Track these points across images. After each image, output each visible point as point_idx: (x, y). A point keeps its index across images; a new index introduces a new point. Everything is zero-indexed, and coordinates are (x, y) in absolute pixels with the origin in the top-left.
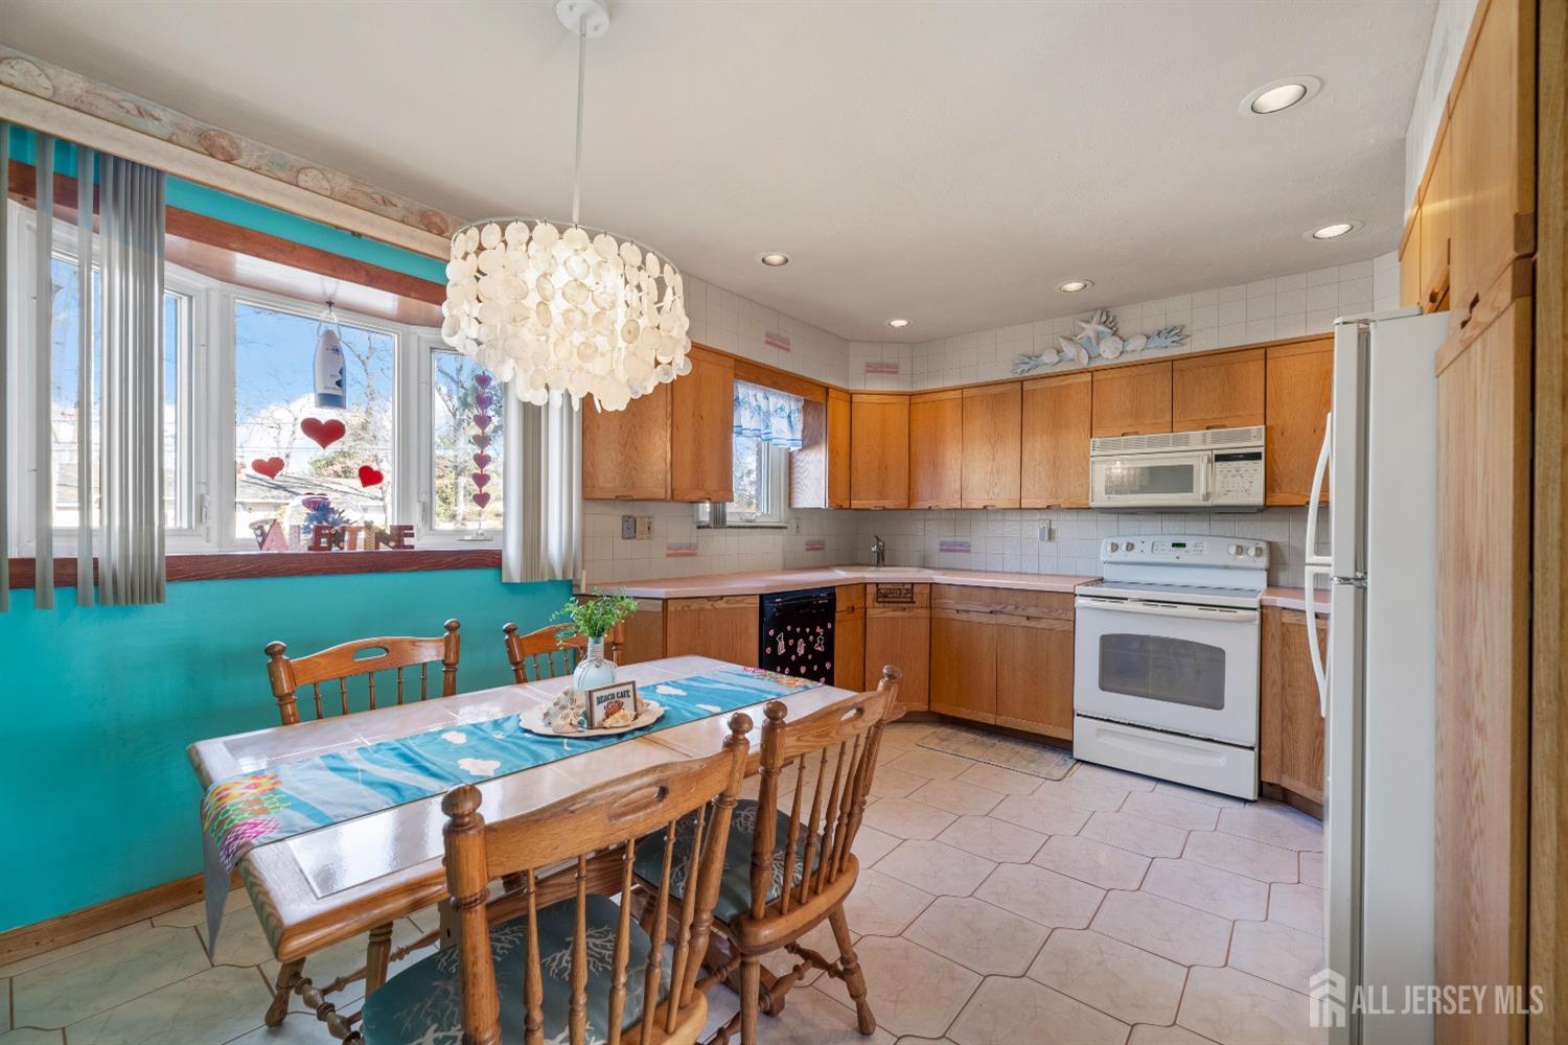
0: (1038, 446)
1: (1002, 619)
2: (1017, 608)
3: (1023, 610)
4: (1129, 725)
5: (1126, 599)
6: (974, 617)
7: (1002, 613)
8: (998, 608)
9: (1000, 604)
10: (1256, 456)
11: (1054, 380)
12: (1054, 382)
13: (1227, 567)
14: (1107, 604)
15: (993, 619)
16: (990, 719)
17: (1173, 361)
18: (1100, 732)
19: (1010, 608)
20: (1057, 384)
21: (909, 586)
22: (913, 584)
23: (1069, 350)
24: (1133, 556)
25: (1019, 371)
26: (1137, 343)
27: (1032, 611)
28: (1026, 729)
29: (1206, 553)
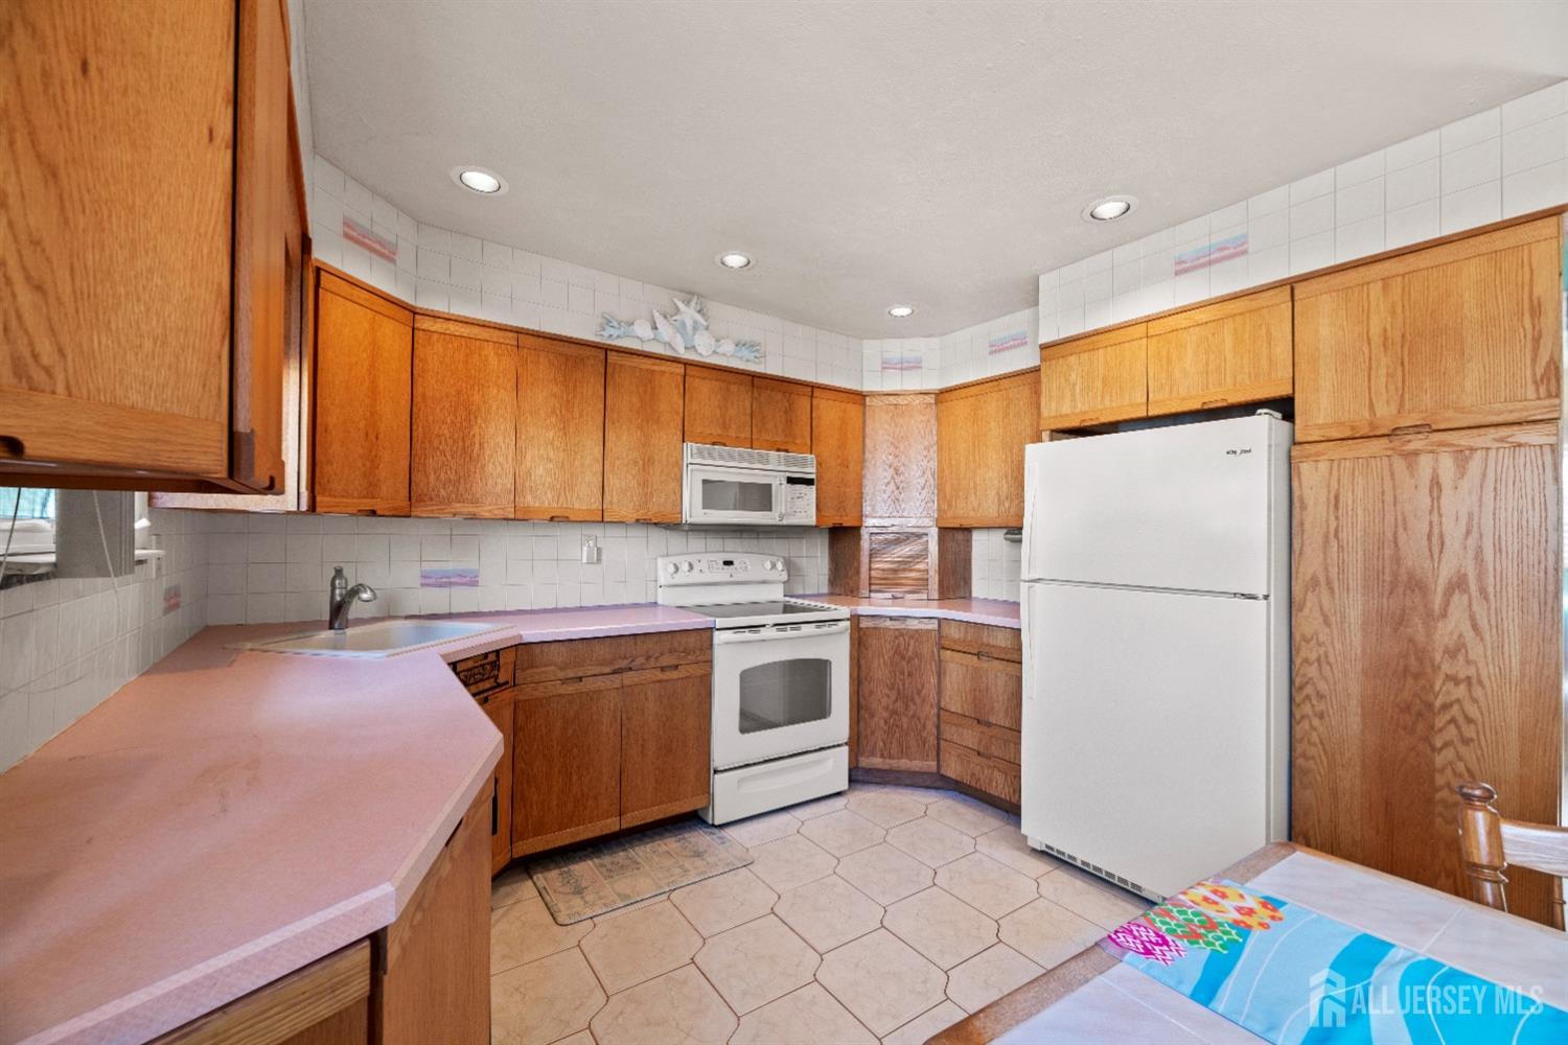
0: (623, 441)
1: (629, 678)
2: (648, 658)
3: (657, 658)
4: (766, 761)
5: (764, 626)
6: (589, 685)
7: (630, 669)
8: (624, 664)
9: (625, 658)
10: (809, 482)
11: (645, 360)
12: (646, 364)
13: (764, 582)
14: (747, 635)
15: (616, 680)
16: (612, 825)
17: (753, 376)
18: (741, 781)
19: (640, 660)
20: (649, 367)
21: (492, 658)
22: (497, 652)
23: (666, 331)
24: (695, 577)
25: (606, 334)
26: (728, 347)
27: (667, 660)
28: (661, 816)
29: (749, 567)
